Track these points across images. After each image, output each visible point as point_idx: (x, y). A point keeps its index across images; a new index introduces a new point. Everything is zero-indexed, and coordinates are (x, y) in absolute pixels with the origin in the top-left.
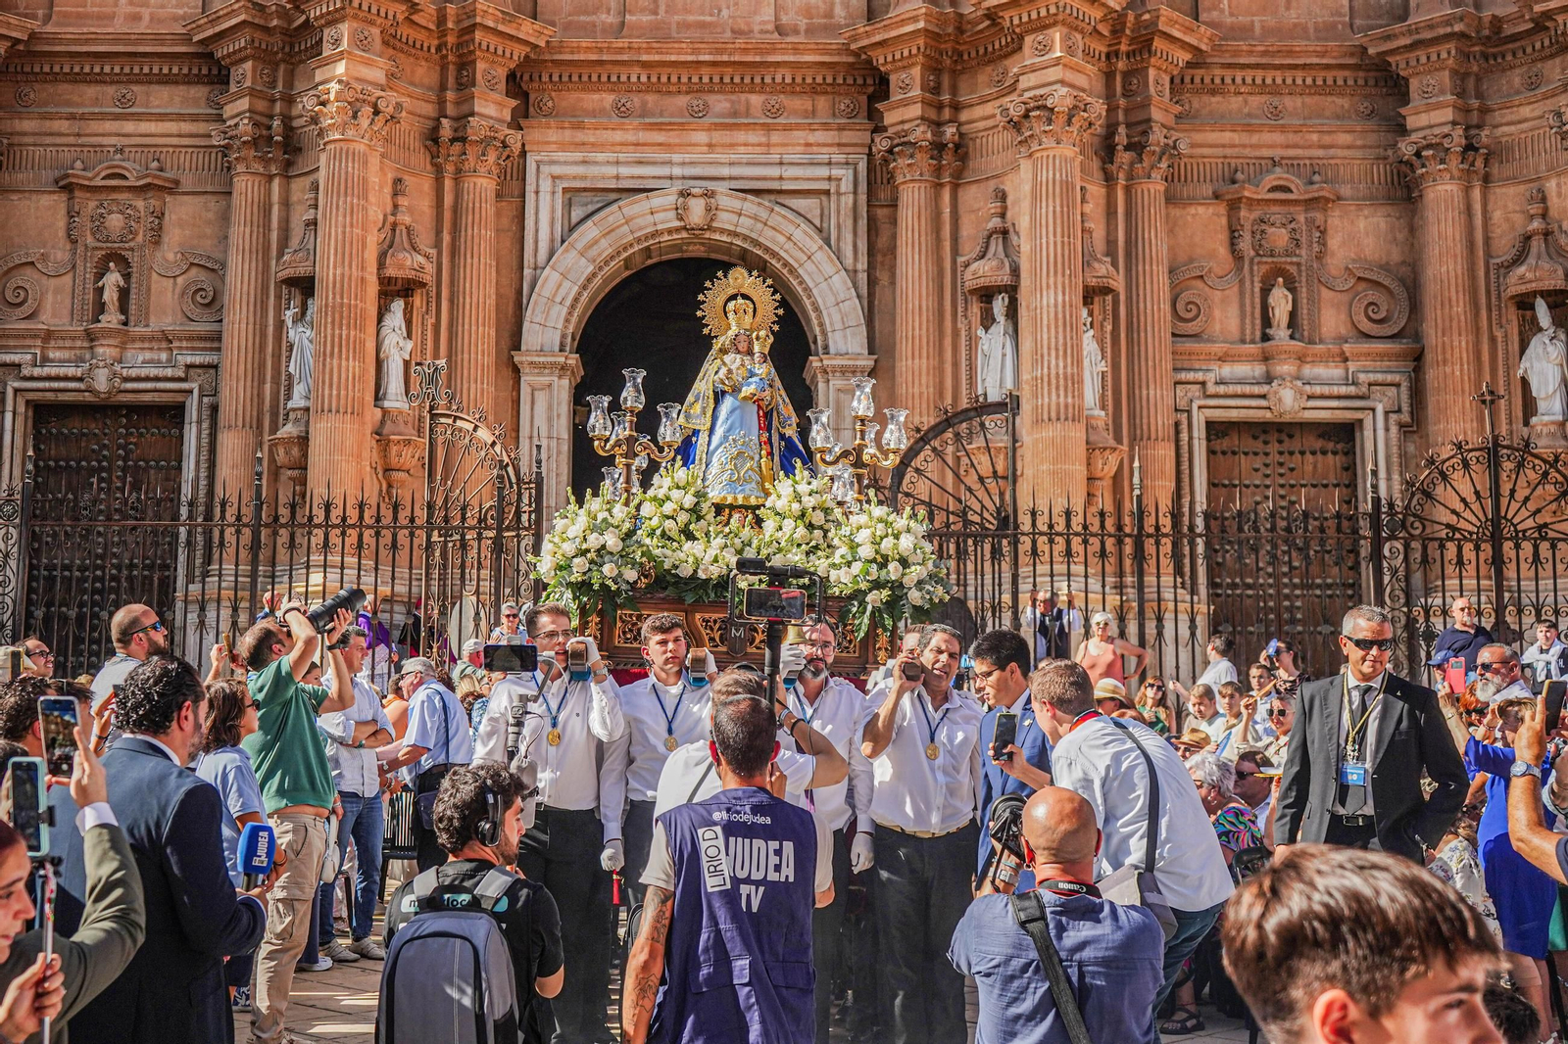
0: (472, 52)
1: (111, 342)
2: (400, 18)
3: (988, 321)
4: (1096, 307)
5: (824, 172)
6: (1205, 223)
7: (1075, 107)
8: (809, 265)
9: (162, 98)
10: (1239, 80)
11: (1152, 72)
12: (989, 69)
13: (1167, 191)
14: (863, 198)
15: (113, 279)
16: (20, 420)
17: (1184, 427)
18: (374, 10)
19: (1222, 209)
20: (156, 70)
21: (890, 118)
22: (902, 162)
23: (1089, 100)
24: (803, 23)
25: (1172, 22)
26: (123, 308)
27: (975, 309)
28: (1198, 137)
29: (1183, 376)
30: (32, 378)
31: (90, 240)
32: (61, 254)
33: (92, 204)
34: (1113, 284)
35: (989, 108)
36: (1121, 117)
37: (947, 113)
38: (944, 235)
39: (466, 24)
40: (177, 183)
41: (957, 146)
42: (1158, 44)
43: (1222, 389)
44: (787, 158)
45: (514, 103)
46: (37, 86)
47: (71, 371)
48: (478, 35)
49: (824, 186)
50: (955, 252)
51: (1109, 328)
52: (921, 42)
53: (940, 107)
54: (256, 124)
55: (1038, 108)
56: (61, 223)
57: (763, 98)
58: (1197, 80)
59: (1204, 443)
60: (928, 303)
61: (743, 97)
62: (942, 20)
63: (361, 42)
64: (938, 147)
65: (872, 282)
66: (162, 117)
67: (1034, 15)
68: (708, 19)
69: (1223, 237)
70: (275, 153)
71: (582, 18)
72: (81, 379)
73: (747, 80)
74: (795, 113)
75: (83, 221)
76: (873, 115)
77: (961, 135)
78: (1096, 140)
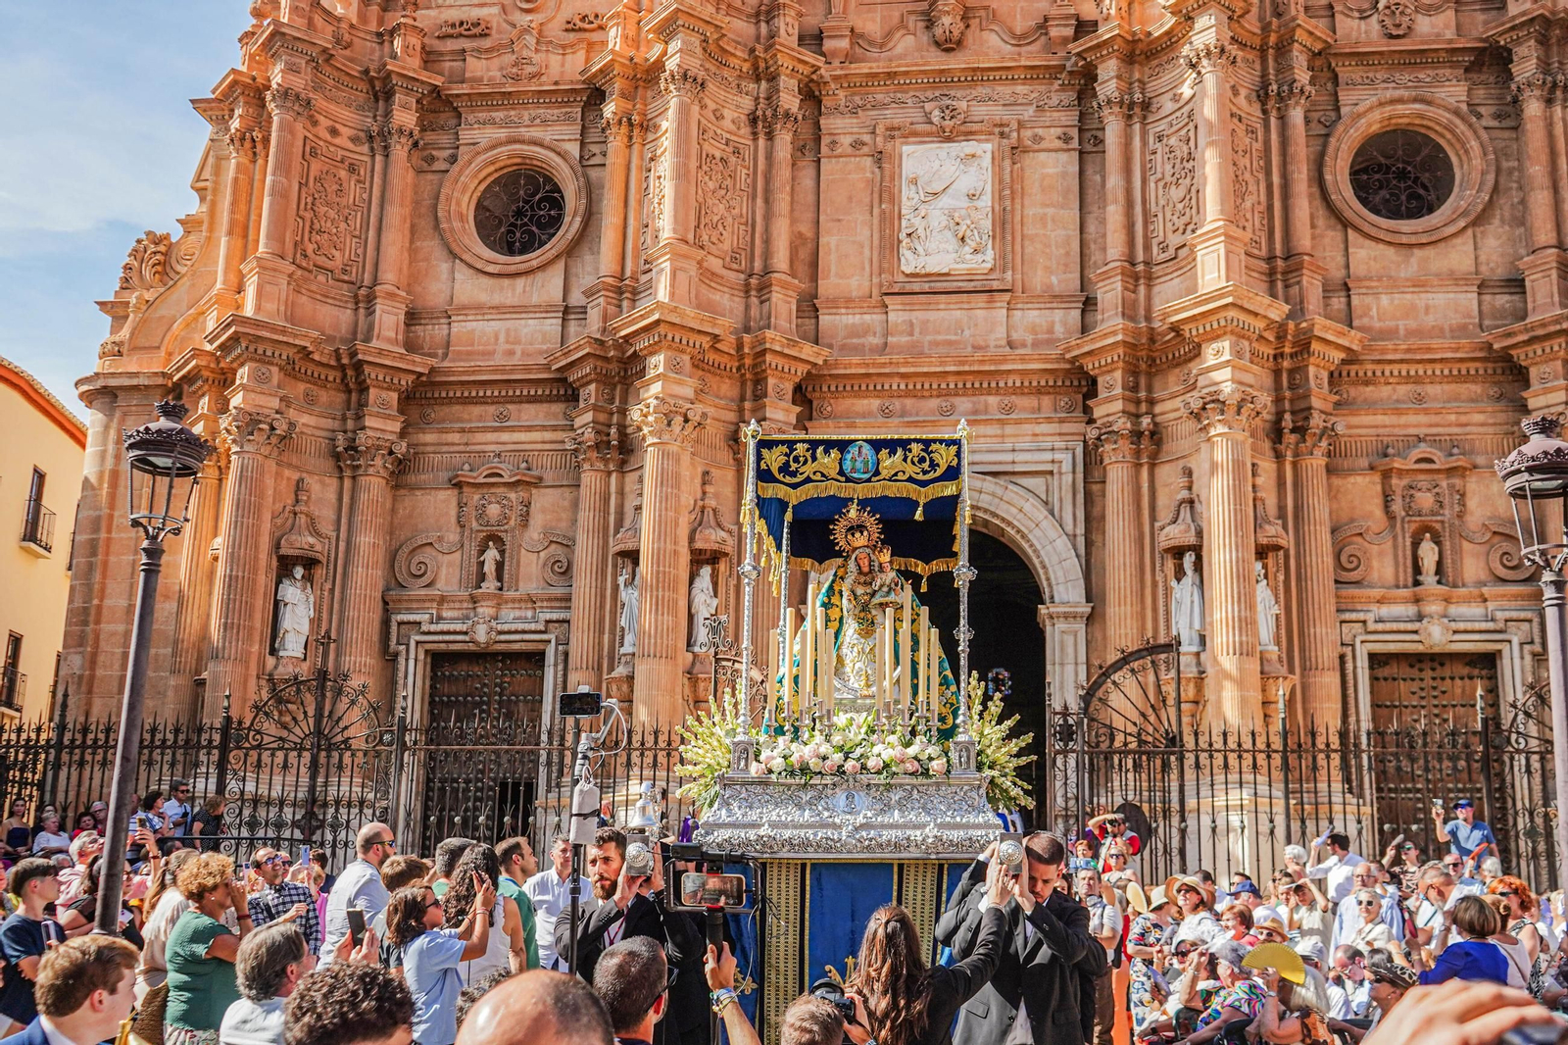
0: (764, 371)
1: (489, 603)
2: (706, 346)
3: (1180, 574)
4: (1270, 561)
5: (1048, 456)
6: (1362, 491)
7: (1243, 400)
8: (1037, 532)
9: (532, 413)
10: (1387, 373)
11: (1312, 370)
12: (1177, 370)
13: (1327, 466)
14: (1080, 476)
15: (492, 554)
16: (420, 665)
17: (1349, 658)
18: (684, 342)
19: (1377, 478)
20: (525, 393)
21: (1097, 413)
22: (1108, 447)
23: (1255, 393)
24: (1029, 339)
25: (1325, 328)
26: (499, 577)
27: (1170, 564)
28: (1355, 420)
29: (1347, 616)
30: (429, 633)
31: (475, 525)
32: (453, 536)
33: (476, 497)
34: (1283, 542)
35: (1177, 403)
36: (1287, 405)
37: (1143, 407)
38: (1144, 507)
39: (758, 349)
40: (541, 479)
41: (1153, 434)
42: (1315, 346)
43: (1380, 627)
44: (1018, 446)
45: (798, 409)
46: (436, 408)
47: (459, 627)
48: (768, 357)
49: (1049, 467)
50: (1153, 519)
51: (1281, 578)
52: (1121, 351)
53: (1138, 402)
54: (598, 432)
55: (1213, 401)
56: (453, 512)
57: (998, 398)
58: (1353, 374)
59: (1367, 671)
60: (1131, 560)
61: (982, 398)
62: (1137, 333)
63: (674, 367)
64: (1137, 435)
65: (1089, 544)
66: (530, 429)
67: (1208, 328)
68: (953, 338)
69: (1379, 501)
70: (614, 455)
71: (854, 341)
72: (466, 633)
73: (985, 385)
74: (1024, 409)
75: (470, 511)
76: (1087, 410)
77: (1156, 424)
78: (1268, 425)
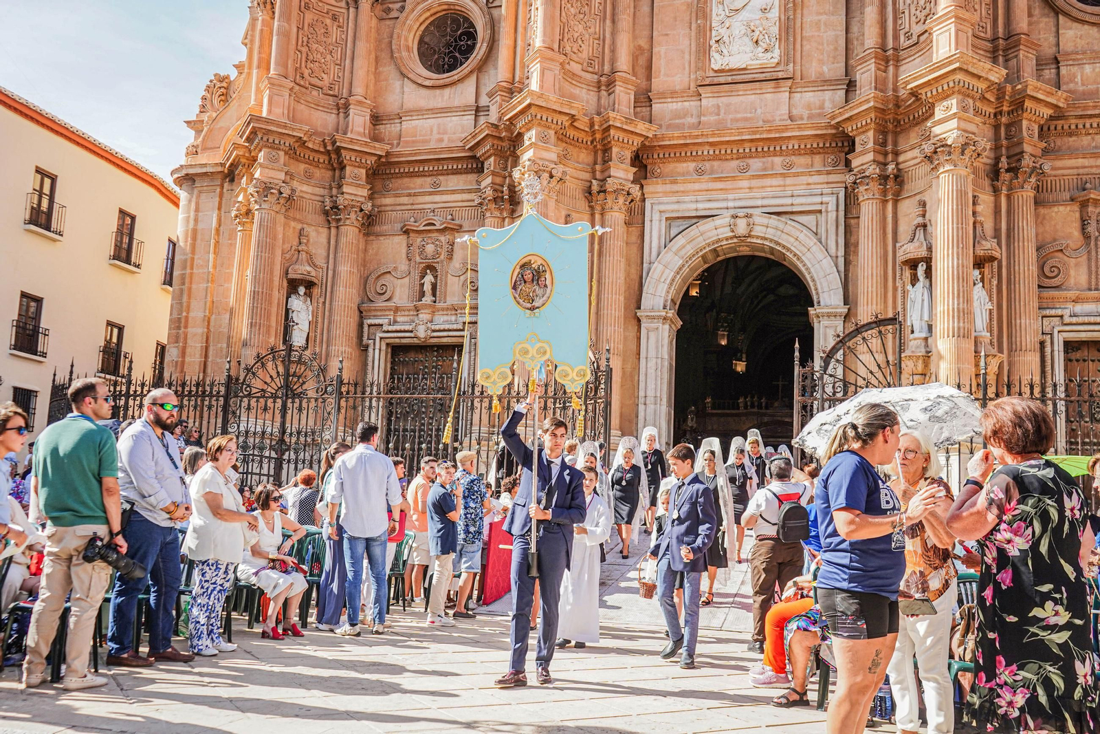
0: (609, 142)
1: (426, 311)
2: (567, 124)
3: (914, 280)
4: (987, 271)
5: (818, 199)
6: (1064, 219)
7: (967, 144)
8: (808, 254)
9: (455, 182)
10: (1088, 125)
11: (1025, 123)
12: (916, 128)
13: (1035, 198)
14: (842, 213)
15: (429, 278)
16: (383, 354)
17: (1048, 344)
18: (550, 120)
19: (1076, 207)
20: (450, 167)
21: (855, 163)
22: (862, 188)
23: (977, 139)
24: (806, 114)
25: (1037, 89)
26: (434, 295)
27: (907, 273)
28: (1059, 163)
29: (1048, 312)
30: (388, 332)
31: (418, 259)
32: (403, 266)
33: (419, 240)
34: (997, 255)
35: (916, 152)
36: (1004, 151)
37: (890, 157)
38: (889, 233)
39: (605, 126)
40: (461, 226)
41: (896, 177)
42: (1028, 104)
43: (1074, 320)
44: (796, 193)
45: (635, 170)
46: (393, 180)
47: (407, 328)
48: (612, 132)
49: (818, 207)
50: (895, 240)
51: (995, 282)
52: (873, 115)
53: (886, 154)
54: (495, 190)
55: (943, 146)
56: (404, 250)
57: (782, 158)
58: (1059, 128)
59: (1062, 354)
60: (878, 271)
61: (770, 159)
62: (885, 101)
63: (543, 139)
64: (884, 178)
65: (847, 263)
66: (453, 192)
67: (940, 90)
68: (749, 115)
69: (1077, 224)
70: (507, 206)
71: (677, 121)
72: (411, 332)
73: (772, 149)
74: (801, 166)
75: (415, 249)
76: (848, 163)
77: (899, 170)
78: (988, 167)
